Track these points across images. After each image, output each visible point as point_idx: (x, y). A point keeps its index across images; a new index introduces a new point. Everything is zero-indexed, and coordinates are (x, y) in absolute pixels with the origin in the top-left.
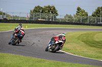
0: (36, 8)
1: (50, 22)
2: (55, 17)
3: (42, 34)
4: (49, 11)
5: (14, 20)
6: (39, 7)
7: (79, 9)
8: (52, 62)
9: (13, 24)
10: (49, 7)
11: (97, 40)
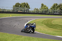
0: (16, 4)
1: (25, 13)
2: (28, 10)
3: (20, 20)
4: (24, 6)
5: (3, 12)
6: (18, 3)
7: (42, 5)
8: (26, 37)
9: (3, 14)
10: (24, 4)
11: (54, 24)
